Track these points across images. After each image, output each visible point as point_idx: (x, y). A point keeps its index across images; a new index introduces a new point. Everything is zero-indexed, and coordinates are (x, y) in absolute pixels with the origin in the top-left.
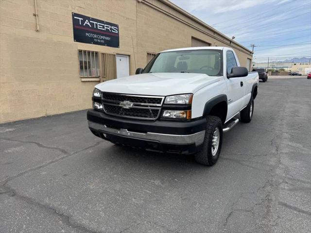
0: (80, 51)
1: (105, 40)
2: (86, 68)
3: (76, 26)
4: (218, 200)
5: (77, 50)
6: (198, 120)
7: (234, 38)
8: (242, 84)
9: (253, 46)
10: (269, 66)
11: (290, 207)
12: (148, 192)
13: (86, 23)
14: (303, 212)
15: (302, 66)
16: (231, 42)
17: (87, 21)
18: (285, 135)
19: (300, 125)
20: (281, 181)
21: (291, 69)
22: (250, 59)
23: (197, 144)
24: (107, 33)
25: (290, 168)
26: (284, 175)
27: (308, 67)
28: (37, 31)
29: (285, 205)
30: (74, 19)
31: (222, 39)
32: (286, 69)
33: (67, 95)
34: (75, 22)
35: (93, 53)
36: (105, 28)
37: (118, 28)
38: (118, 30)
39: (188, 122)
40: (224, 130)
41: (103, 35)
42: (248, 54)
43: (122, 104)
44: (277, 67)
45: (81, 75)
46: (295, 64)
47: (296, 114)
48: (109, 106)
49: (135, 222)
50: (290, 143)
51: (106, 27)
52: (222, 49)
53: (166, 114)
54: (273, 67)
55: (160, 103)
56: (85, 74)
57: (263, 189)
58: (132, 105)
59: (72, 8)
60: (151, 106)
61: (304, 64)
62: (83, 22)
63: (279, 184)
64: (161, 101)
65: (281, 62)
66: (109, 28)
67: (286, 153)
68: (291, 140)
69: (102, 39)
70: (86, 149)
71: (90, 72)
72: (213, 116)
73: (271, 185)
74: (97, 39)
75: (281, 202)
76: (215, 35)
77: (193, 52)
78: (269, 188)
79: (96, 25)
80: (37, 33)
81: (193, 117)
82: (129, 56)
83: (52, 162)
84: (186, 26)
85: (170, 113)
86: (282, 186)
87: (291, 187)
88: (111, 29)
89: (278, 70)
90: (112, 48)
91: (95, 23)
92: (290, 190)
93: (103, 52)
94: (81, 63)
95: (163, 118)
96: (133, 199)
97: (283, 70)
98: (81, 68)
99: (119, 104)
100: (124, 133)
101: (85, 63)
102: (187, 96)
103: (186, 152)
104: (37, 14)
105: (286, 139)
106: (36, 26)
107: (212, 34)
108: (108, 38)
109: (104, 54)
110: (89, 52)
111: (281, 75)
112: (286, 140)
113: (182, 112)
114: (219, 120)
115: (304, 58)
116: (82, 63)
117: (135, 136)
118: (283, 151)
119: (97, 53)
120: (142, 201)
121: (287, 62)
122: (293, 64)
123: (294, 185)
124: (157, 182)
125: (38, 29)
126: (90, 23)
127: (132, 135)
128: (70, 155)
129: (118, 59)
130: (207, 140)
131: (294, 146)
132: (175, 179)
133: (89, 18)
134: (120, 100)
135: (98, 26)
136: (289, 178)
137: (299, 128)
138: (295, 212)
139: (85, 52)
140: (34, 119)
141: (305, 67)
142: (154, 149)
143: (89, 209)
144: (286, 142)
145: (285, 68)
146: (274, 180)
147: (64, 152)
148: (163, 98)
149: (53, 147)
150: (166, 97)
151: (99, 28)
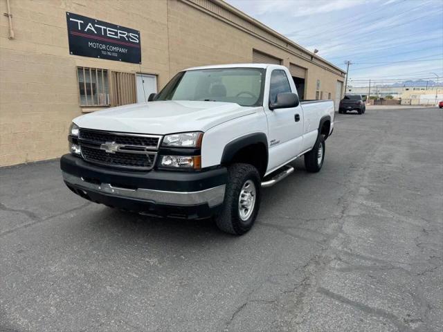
0: (80, 69)
1: (118, 52)
2: (89, 93)
3: (72, 33)
4: (232, 287)
5: (74, 66)
6: (214, 169)
7: (316, 51)
8: (297, 118)
9: (349, 64)
10: (371, 92)
11: (332, 296)
12: (135, 276)
13: (88, 27)
14: (348, 302)
15: (416, 91)
16: (312, 57)
17: (90, 24)
18: (363, 190)
19: (388, 176)
20: (333, 256)
21: (401, 96)
22: (342, 82)
23: (211, 205)
24: (122, 42)
25: (353, 238)
26: (340, 248)
27: (424, 94)
28: (11, 38)
29: (327, 293)
30: (69, 22)
31: (299, 53)
32: (395, 97)
33: (59, 132)
34: (71, 26)
35: (100, 71)
36: (119, 35)
37: (139, 35)
38: (139, 39)
39: (197, 172)
40: (263, 184)
41: (115, 45)
42: (337, 74)
43: (104, 146)
44: (383, 93)
45: (82, 103)
46: (407, 89)
47: (389, 160)
48: (88, 149)
49: (98, 321)
50: (364, 202)
51: (120, 33)
52: (265, 68)
53: (166, 162)
54: (376, 94)
55: (156, 145)
56: (87, 101)
57: (303, 269)
58: (116, 147)
59: (66, 6)
60: (148, 150)
61: (419, 89)
62: (84, 26)
63: (329, 262)
64: (157, 142)
65: (388, 87)
66: (125, 36)
67: (354, 216)
68: (368, 197)
69: (114, 52)
70: (67, 212)
71: (96, 99)
72: (242, 164)
73: (317, 263)
74: (106, 51)
75: (323, 288)
76: (289, 48)
77: (225, 71)
78: (312, 268)
79: (105, 30)
80: (11, 42)
81: (203, 166)
82: (157, 76)
83: (9, 232)
84: (245, 35)
85: (172, 160)
86: (332, 264)
87: (344, 266)
88: (128, 37)
89: (384, 97)
90: (129, 64)
91: (103, 27)
92: (342, 270)
93: (116, 69)
94: (81, 85)
95: (161, 166)
96: (108, 287)
97: (391, 97)
98: (82, 93)
99: (99, 146)
100: (106, 190)
101: (88, 85)
102: (195, 134)
103: (195, 217)
104: (9, 13)
105: (362, 195)
106: (10, 32)
107: (283, 45)
108: (123, 51)
109: (116, 73)
110: (93, 70)
111: (387, 104)
112: (362, 197)
113: (189, 158)
114: (252, 169)
115: (420, 81)
116: (84, 86)
117: (123, 194)
118: (351, 214)
119: (106, 71)
120: (120, 290)
121: (396, 86)
122: (404, 89)
123: (349, 263)
124: (153, 261)
125: (13, 35)
126: (95, 28)
127: (118, 193)
128: (39, 221)
129: (139, 80)
130: (230, 199)
131: (368, 207)
132: (182, 256)
133: (93, 21)
134: (101, 140)
135: (108, 32)
136: (346, 253)
137: (384, 180)
138: (337, 303)
139: (87, 69)
140: (7, 168)
141: (420, 94)
142: (151, 212)
143: (36, 301)
144: (360, 200)
145: (393, 95)
146: (324, 255)
147: (32, 216)
148: (160, 137)
149: (19, 209)
150: (164, 135)
151: (108, 35)
